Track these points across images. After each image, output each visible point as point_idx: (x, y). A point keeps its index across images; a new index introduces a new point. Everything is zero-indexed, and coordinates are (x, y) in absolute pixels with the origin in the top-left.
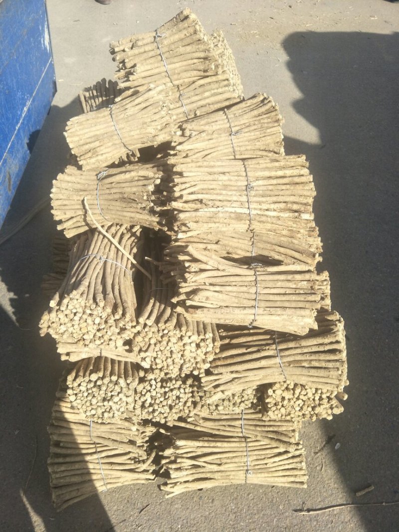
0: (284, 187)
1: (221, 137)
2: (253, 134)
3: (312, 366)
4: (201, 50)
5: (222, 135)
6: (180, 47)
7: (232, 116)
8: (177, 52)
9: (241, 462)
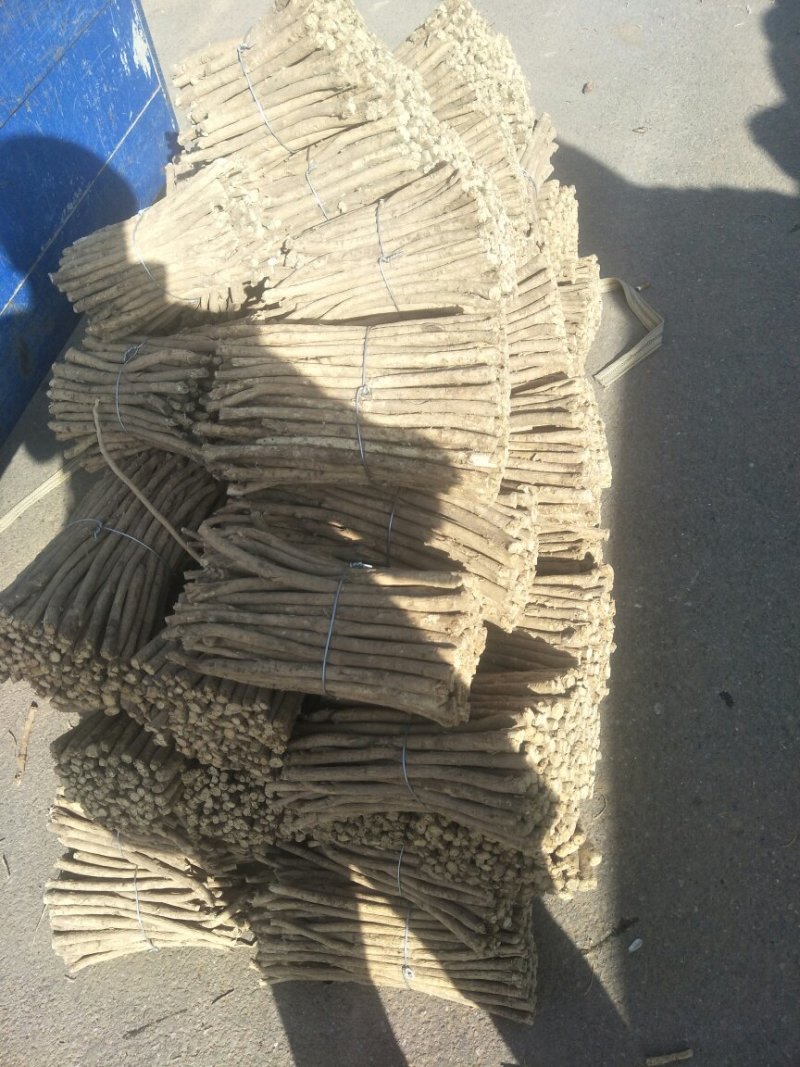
0: (432, 394)
1: (360, 266)
2: (423, 257)
3: (461, 796)
4: (322, 71)
5: (363, 262)
6: (284, 68)
7: (389, 216)
8: (276, 80)
9: (392, 949)
